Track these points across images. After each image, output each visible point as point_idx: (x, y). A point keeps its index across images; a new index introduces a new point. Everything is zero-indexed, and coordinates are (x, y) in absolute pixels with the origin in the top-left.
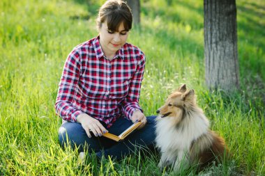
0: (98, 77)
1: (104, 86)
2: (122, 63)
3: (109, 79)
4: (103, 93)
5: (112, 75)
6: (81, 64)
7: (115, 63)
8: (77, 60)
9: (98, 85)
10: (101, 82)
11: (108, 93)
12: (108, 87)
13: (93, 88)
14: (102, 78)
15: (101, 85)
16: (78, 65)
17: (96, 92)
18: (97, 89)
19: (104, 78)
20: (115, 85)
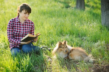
0: (19, 28)
1: (21, 31)
2: (27, 24)
3: (22, 29)
4: (21, 33)
5: (23, 27)
6: (12, 24)
7: (25, 24)
8: (11, 23)
9: (19, 30)
10: (20, 29)
11: (22, 33)
12: (22, 31)
13: (17, 31)
14: (20, 28)
15: (20, 31)
16: (12, 25)
17: (18, 33)
18: (19, 32)
19: (21, 29)
20: (25, 31)
